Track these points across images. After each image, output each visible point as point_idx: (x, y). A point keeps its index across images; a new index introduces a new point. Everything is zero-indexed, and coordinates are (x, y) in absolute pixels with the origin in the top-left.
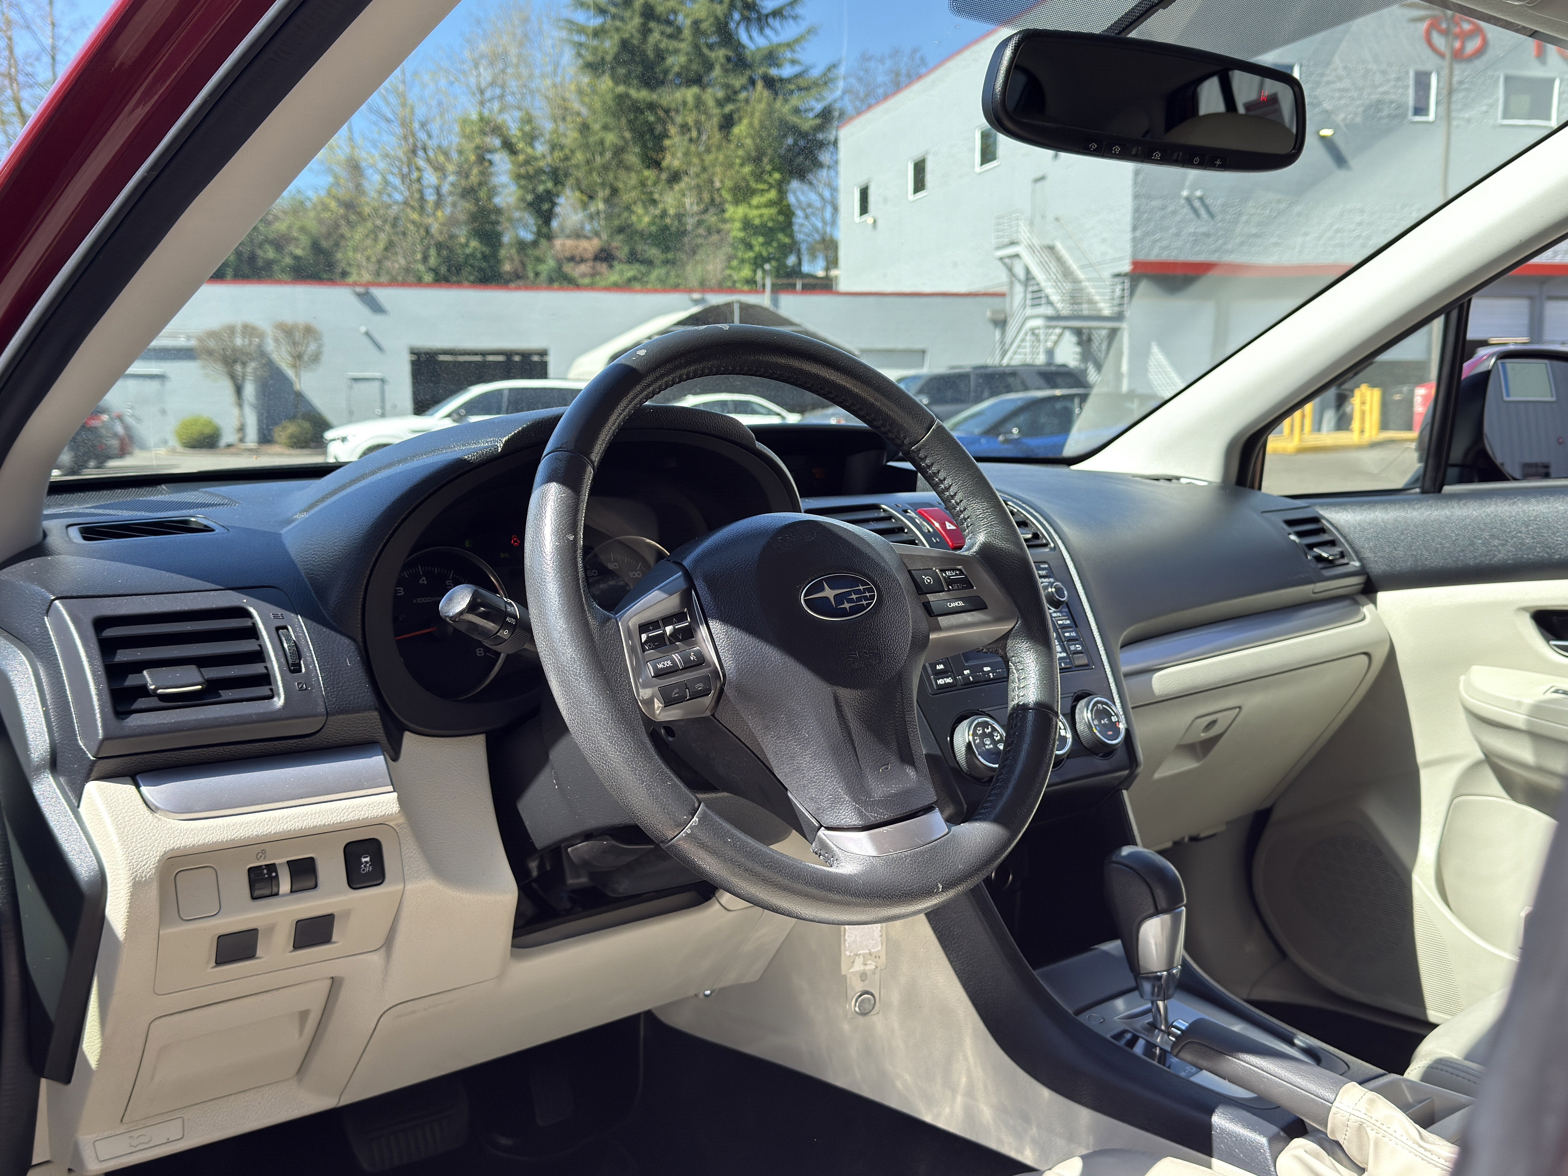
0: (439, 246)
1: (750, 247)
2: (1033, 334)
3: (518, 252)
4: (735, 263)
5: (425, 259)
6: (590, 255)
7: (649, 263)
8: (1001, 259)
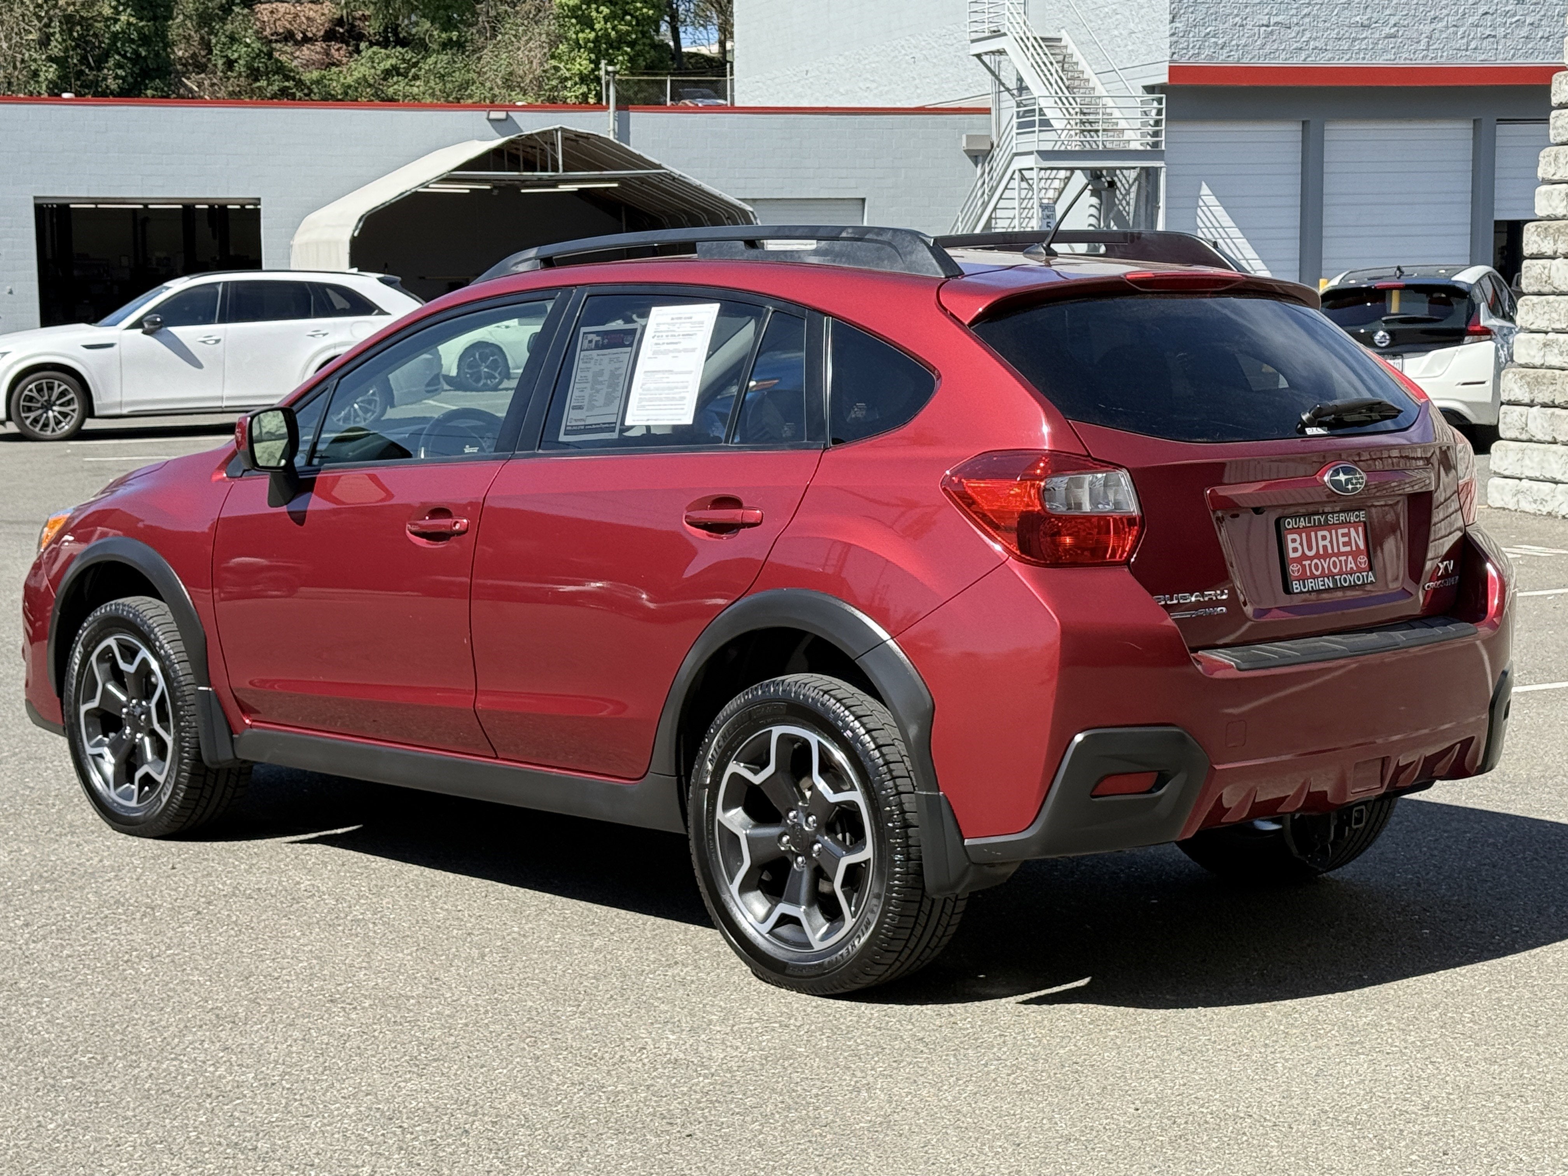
0: (69, 21)
1: (587, 23)
2: (1023, 179)
3: (199, 27)
4: (563, 47)
5: (45, 42)
6: (318, 29)
7: (420, 45)
8: (979, 56)
